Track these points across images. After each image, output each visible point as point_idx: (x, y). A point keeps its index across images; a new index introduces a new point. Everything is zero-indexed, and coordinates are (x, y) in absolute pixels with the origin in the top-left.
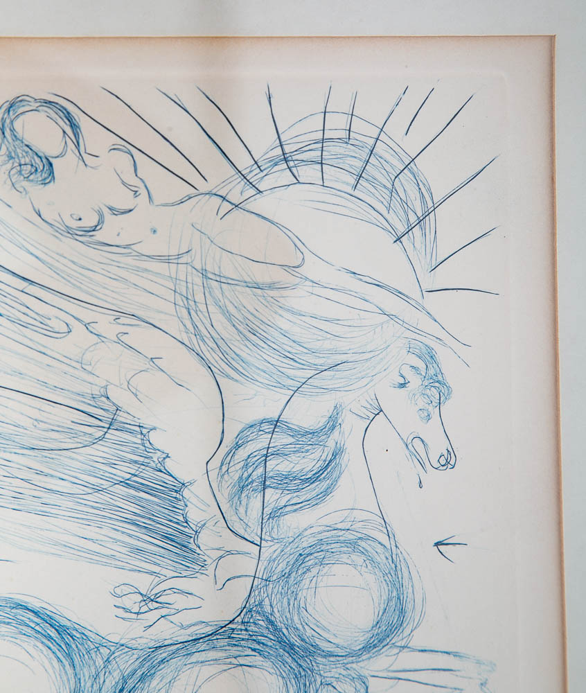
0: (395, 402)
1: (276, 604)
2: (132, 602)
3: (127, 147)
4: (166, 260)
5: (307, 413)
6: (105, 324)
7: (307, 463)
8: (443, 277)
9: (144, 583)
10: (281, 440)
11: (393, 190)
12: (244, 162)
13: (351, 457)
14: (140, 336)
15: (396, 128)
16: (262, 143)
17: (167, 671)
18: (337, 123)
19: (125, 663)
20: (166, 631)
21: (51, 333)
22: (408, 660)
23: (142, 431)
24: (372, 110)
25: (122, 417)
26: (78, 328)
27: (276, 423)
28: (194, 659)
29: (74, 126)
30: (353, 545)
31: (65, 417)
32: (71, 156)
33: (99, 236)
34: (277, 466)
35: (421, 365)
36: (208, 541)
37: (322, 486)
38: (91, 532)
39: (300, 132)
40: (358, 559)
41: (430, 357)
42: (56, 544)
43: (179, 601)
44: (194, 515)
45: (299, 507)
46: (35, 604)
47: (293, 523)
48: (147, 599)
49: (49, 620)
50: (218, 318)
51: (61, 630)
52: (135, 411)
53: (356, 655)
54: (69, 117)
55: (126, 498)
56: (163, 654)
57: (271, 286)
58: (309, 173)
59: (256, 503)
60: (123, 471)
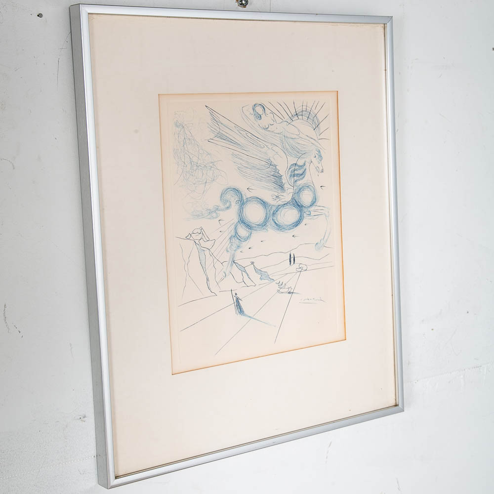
0: (314, 160)
1: (296, 198)
2: (275, 197)
3: (272, 113)
4: (279, 134)
5: (300, 163)
6: (270, 146)
7: (300, 172)
8: (321, 137)
9: (276, 194)
10: (297, 167)
11: (313, 120)
12: (290, 115)
13: (307, 170)
14: (275, 148)
15: (313, 108)
16: (293, 112)
17: (280, 210)
18: (304, 107)
19: (274, 208)
20: (280, 203)
21: (261, 148)
22: (317, 208)
23: (275, 166)
24: (310, 105)
25: (272, 163)
26: (265, 146)
27: (296, 164)
28: (285, 207)
29: (264, 109)
30: (308, 187)
31: (264, 163)
32: (264, 114)
33: (268, 129)
34: (296, 172)
35: (318, 153)
36: (286, 186)
37: (302, 176)
38: (268, 185)
39: (299, 110)
40: (309, 189)
41: (319, 152)
42: (263, 187)
43: (282, 197)
44: (284, 181)
45: (299, 180)
46: (262, 199)
47: (299, 183)
48: (277, 197)
49: (262, 201)
50: (287, 145)
51: (264, 202)
52: (274, 162)
53: (309, 207)
54: (263, 107)
55: (273, 178)
56: (279, 207)
57: (295, 139)
58: (300, 117)
59: (293, 179)
60: (273, 173)
